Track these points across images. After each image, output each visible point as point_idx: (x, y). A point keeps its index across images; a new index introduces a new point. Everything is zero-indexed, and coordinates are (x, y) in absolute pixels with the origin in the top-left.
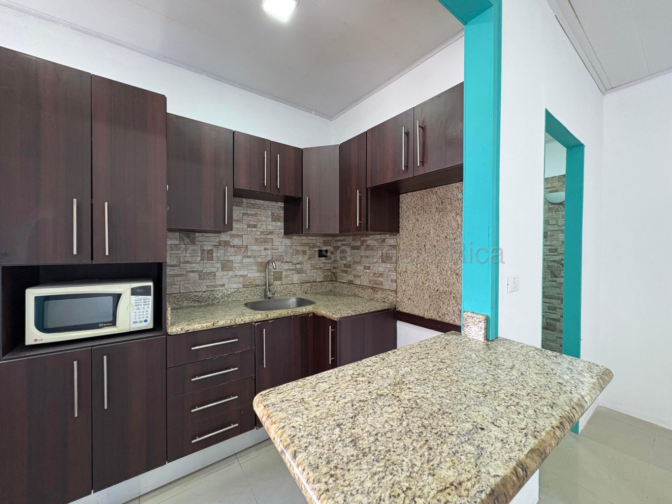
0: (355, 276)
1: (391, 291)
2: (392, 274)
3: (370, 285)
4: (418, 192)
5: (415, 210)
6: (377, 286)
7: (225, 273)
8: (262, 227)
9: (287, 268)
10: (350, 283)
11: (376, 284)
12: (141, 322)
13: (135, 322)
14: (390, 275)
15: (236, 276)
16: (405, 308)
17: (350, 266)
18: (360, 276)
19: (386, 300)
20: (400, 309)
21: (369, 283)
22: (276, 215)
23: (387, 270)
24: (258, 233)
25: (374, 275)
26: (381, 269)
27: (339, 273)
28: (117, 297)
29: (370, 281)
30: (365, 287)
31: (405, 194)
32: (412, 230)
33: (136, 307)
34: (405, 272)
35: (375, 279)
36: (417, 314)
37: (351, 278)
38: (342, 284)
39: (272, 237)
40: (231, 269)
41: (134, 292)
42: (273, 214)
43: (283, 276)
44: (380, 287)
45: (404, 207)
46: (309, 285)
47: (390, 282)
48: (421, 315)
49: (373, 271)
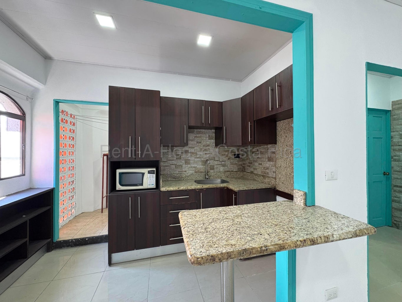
0: (254, 169)
1: (273, 178)
2: (273, 168)
3: (262, 174)
4: (286, 120)
5: (285, 131)
6: (265, 175)
7: (187, 165)
8: (204, 143)
9: (217, 163)
10: (252, 172)
11: (265, 174)
12: (151, 185)
13: (149, 185)
14: (272, 169)
15: (191, 167)
16: (280, 188)
17: (251, 163)
18: (257, 169)
19: (270, 183)
20: (278, 189)
21: (262, 173)
22: (211, 136)
23: (270, 166)
24: (202, 146)
25: (264, 168)
26: (267, 165)
27: (246, 167)
28: (143, 174)
29: (262, 172)
30: (259, 175)
31: (279, 122)
32: (283, 142)
33: (149, 179)
34: (280, 167)
35: (264, 170)
36: (287, 192)
37: (252, 170)
38: (247, 173)
39: (209, 147)
40: (189, 164)
41: (149, 172)
42: (209, 136)
43: (215, 168)
44: (267, 175)
45: (279, 129)
46: (229, 173)
47: (272, 173)
48: (289, 193)
49: (263, 166)
